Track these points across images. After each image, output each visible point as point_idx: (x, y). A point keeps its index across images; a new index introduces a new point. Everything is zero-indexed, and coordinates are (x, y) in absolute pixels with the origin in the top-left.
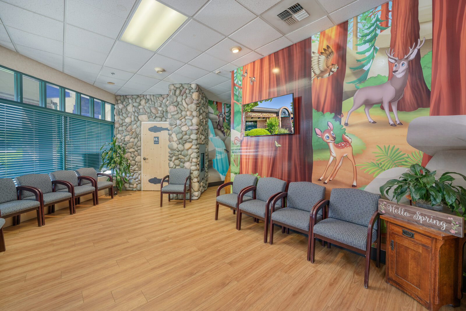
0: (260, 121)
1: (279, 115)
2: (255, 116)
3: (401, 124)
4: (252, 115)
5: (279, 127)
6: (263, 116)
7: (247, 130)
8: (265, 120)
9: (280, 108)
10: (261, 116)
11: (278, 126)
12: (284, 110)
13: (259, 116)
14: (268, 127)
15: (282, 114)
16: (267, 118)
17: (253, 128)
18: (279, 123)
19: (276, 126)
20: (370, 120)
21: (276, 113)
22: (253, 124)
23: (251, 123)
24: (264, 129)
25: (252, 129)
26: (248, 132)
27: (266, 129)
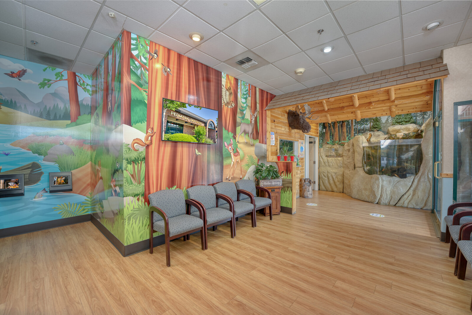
0: (187, 126)
1: (207, 126)
2: (180, 119)
3: (253, 145)
4: (177, 116)
5: (206, 137)
6: (191, 122)
7: (168, 133)
8: (193, 126)
9: (208, 120)
10: (189, 121)
11: (205, 135)
12: (212, 122)
13: (187, 121)
14: (195, 135)
15: (210, 126)
16: (195, 125)
17: (178, 133)
18: (206, 133)
19: (204, 135)
20: (246, 141)
21: (204, 123)
22: (177, 127)
23: (175, 125)
24: (192, 136)
25: (176, 133)
26: (170, 135)
27: (193, 137)
